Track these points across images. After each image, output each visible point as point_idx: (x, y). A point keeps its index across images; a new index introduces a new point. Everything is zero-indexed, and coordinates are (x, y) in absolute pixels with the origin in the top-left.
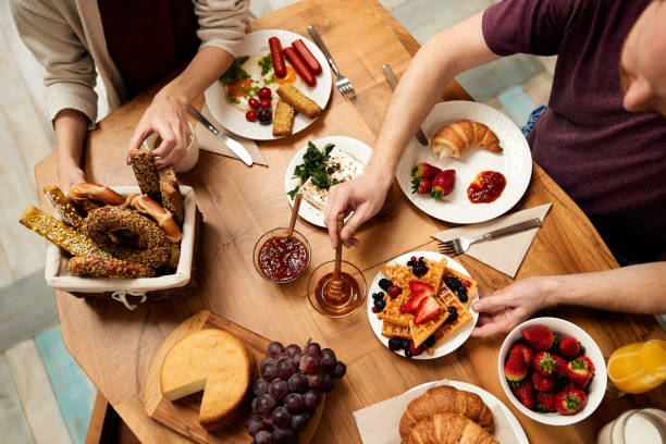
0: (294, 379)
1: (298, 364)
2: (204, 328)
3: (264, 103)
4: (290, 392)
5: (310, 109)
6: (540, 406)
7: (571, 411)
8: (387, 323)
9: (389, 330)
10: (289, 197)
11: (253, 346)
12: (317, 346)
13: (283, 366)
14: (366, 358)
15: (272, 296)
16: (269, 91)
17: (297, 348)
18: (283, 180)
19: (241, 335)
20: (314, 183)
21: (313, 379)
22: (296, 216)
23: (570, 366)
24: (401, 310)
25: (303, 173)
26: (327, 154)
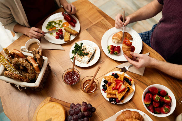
0: (80, 114)
1: (81, 109)
2: (49, 102)
3: (61, 33)
4: (79, 118)
5: (75, 33)
6: (156, 112)
7: (166, 112)
8: (108, 94)
9: (109, 96)
10: (71, 59)
11: (66, 106)
12: (86, 103)
13: (76, 110)
14: (101, 105)
15: (70, 90)
16: (62, 30)
17: (79, 105)
18: (69, 55)
19: (61, 103)
20: (78, 54)
21: (86, 113)
22: (74, 65)
23: (164, 98)
24: (113, 89)
25: (75, 52)
26: (81, 45)
